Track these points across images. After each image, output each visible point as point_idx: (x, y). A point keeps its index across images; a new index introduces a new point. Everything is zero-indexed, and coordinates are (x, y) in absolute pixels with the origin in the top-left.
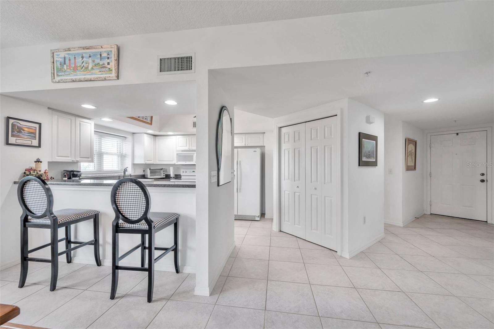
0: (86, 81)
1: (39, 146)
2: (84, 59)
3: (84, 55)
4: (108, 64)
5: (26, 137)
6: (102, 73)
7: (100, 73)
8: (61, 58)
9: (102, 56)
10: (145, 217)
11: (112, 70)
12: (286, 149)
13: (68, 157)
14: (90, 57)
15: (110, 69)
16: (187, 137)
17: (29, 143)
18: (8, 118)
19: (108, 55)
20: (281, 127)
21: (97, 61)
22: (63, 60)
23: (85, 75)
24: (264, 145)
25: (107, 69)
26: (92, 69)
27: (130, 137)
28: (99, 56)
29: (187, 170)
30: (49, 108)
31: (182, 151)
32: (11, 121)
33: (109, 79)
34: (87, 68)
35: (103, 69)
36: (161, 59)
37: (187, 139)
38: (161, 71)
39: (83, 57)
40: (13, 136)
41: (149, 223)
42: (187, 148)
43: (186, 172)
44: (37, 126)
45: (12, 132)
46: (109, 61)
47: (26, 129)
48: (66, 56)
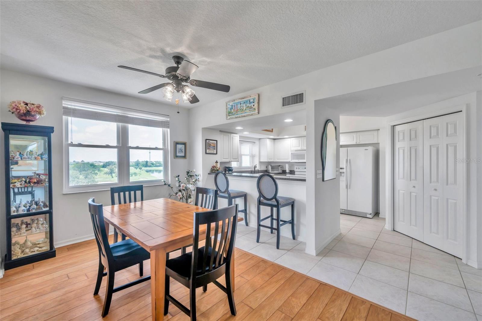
0: (242, 117)
1: (217, 154)
2: (242, 105)
3: (241, 103)
4: (254, 105)
5: (212, 149)
6: (250, 111)
7: (249, 112)
8: (230, 106)
9: (250, 101)
10: (275, 197)
11: (255, 109)
12: (400, 148)
13: (227, 159)
14: (244, 103)
15: (254, 108)
16: (300, 139)
17: (212, 152)
18: (206, 140)
19: (254, 100)
20: (395, 126)
21: (248, 105)
22: (231, 107)
23: (242, 114)
24: (379, 142)
25: (253, 109)
26: (245, 110)
27: (257, 142)
28: (249, 102)
29: (300, 167)
30: (220, 131)
31: (296, 151)
32: (207, 141)
33: (254, 114)
34: (243, 110)
35: (251, 109)
36: (283, 98)
37: (299, 141)
38: (283, 106)
39: (241, 104)
40: (208, 149)
41: (277, 201)
42: (299, 148)
43: (299, 168)
44: (215, 142)
45: (208, 146)
46: (254, 104)
47: (212, 145)
48: (233, 104)
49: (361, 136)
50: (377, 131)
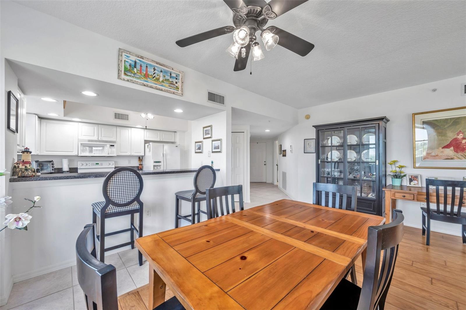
0: (157, 89)
2: (156, 71)
3: (156, 68)
4: (176, 83)
6: (171, 88)
7: (169, 87)
8: (131, 60)
9: (172, 75)
11: (178, 88)
14: (161, 72)
15: (177, 87)
19: (177, 76)
21: (168, 77)
22: (133, 64)
23: (156, 84)
25: (175, 86)
26: (163, 81)
28: (170, 74)
29: (87, 163)
33: (176, 94)
34: (158, 79)
35: (172, 85)
36: (209, 93)
38: (208, 99)
39: (154, 69)
42: (95, 138)
46: (177, 81)
48: (137, 61)
49: (163, 134)
50: (174, 133)
